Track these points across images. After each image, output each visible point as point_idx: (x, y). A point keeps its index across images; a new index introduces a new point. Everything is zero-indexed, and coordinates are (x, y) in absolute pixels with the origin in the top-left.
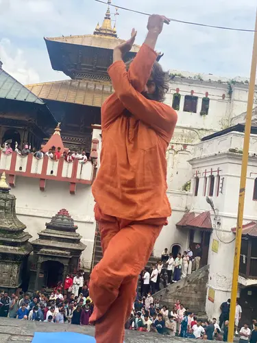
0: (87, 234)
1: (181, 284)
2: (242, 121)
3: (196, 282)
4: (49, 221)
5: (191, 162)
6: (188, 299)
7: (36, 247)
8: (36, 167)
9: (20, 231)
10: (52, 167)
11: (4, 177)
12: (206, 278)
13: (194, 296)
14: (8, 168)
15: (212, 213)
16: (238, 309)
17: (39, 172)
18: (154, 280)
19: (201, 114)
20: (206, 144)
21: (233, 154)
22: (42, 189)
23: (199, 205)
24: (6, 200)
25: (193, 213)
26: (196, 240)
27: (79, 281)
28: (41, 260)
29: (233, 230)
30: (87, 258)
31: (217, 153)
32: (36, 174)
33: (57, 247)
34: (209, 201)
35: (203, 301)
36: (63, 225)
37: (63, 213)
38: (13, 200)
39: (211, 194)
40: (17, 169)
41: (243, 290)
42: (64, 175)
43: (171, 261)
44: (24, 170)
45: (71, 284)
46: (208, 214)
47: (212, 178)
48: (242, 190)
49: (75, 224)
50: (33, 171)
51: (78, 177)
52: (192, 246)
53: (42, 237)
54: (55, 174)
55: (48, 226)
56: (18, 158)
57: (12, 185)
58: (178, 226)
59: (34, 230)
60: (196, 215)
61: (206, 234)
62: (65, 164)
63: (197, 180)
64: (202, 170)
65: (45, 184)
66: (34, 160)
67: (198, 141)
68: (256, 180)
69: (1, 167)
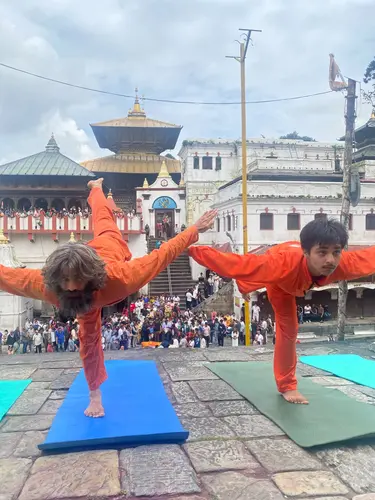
1: (214, 297)
3: (225, 294)
5: (213, 207)
6: (221, 307)
11: (72, 235)
12: (232, 291)
13: (225, 304)
14: (75, 229)
15: (231, 243)
18: (195, 296)
19: (216, 170)
20: (221, 193)
21: (241, 198)
23: (222, 239)
25: (218, 245)
31: (230, 198)
34: (228, 235)
35: (232, 306)
39: (229, 229)
40: (82, 228)
44: (87, 228)
46: (229, 244)
47: (229, 217)
48: (245, 227)
51: (129, 229)
56: (82, 220)
60: (221, 246)
62: (118, 220)
63: (219, 220)
64: (221, 212)
67: (216, 191)
68: (262, 215)
69: (70, 228)
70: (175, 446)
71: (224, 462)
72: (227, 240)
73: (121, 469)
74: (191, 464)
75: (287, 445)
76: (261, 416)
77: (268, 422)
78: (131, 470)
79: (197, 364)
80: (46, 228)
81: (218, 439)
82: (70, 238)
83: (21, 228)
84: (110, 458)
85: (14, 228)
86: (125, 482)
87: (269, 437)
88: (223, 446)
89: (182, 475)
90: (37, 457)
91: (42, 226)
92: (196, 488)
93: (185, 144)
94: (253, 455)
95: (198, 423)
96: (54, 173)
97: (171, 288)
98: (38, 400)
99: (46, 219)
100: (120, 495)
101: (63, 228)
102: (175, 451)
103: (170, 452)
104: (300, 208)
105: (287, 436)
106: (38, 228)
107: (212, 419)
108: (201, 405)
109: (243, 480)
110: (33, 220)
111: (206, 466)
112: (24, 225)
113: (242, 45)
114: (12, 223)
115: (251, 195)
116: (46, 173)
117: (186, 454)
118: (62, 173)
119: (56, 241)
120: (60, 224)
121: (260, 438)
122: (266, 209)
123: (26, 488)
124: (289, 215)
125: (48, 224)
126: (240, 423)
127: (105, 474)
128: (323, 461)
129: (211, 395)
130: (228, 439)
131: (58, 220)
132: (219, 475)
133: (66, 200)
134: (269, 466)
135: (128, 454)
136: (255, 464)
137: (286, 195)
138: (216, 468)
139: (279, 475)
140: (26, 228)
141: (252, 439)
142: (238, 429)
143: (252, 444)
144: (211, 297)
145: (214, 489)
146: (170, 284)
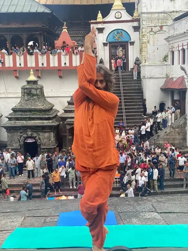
1: (168, 130)
3: (178, 127)
4: (69, 99)
5: (167, 39)
6: (174, 139)
7: (64, 119)
8: (54, 62)
9: (52, 109)
10: (65, 60)
11: (32, 72)
12: (185, 124)
13: (178, 137)
14: (34, 65)
15: (185, 76)
17: (56, 65)
20: (176, 24)
22: (60, 77)
23: (176, 72)
24: (36, 89)
25: (172, 78)
26: (176, 97)
28: (68, 127)
31: (185, 31)
32: (54, 67)
34: (183, 69)
38: (42, 89)
39: (184, 63)
40: (40, 65)
42: (74, 64)
43: (159, 115)
44: (45, 65)
46: (183, 78)
47: (184, 50)
50: (52, 65)
53: (66, 111)
54: (68, 65)
55: (69, 103)
56: (40, 57)
57: (39, 77)
58: (162, 89)
59: (60, 107)
60: (175, 80)
61: (182, 92)
62: (74, 56)
63: (173, 53)
64: (176, 45)
65: (61, 73)
66: (51, 56)
67: (170, 22)
69: (29, 65)
72: (182, 73)
79: (148, 215)
80: (7, 65)
82: (29, 75)
91: (3, 64)
96: (12, 10)
97: (125, 121)
99: (6, 57)
101: (23, 65)
118: (19, 10)
119: (17, 77)
120: (20, 60)
125: (9, 61)
131: (17, 57)
133: (24, 36)
144: (164, 130)
146: (124, 117)
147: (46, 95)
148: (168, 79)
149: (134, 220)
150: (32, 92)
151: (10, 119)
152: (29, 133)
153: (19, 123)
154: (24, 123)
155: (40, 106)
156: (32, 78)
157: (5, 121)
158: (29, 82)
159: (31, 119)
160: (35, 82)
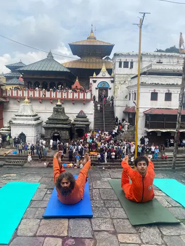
0: (91, 118)
2: (145, 70)
4: (77, 115)
5: (127, 88)
7: (74, 124)
8: (70, 96)
9: (67, 119)
10: (76, 95)
11: (59, 100)
12: (134, 130)
13: (131, 136)
14: (60, 97)
15: (136, 106)
16: (147, 140)
17: (72, 98)
18: (116, 131)
19: (130, 68)
20: (132, 81)
22: (73, 104)
23: (131, 104)
24: (61, 109)
26: (131, 116)
27: (89, 135)
28: (76, 129)
29: (144, 112)
30: (92, 126)
32: (70, 98)
33: (80, 124)
34: (134, 103)
35: (134, 138)
36: (82, 116)
37: (82, 112)
38: (63, 109)
39: (135, 100)
40: (63, 97)
41: (148, 133)
42: (80, 98)
44: (66, 97)
45: (87, 136)
46: (134, 107)
47: (135, 93)
49: (86, 115)
51: (85, 98)
52: (129, 118)
53: (75, 121)
54: (77, 98)
55: (77, 117)
56: (63, 93)
57: (62, 103)
58: (124, 112)
59: (72, 118)
60: (130, 108)
61: (134, 114)
62: (80, 94)
63: (130, 94)
64: (132, 91)
65: (74, 102)
66: (69, 93)
67: (129, 79)
68: (152, 93)
69: (58, 97)
70: (88, 220)
71: (103, 228)
72: (134, 105)
73: (69, 227)
74: (92, 227)
75: (127, 223)
76: (122, 209)
77: (124, 212)
78: (72, 228)
80: (47, 96)
81: (104, 218)
82: (58, 102)
83: (35, 96)
84: (65, 222)
85: (32, 96)
86: (69, 232)
87: (122, 219)
88: (105, 221)
89: (88, 231)
90: (42, 219)
91: (45, 96)
92: (91, 237)
93: (115, 55)
94: (114, 226)
95: (98, 210)
96: (51, 70)
97: (104, 127)
98: (43, 194)
100: (67, 236)
101: (55, 97)
102: (88, 222)
103: (86, 222)
104: (172, 90)
105: (128, 219)
106: (43, 96)
107: (104, 208)
108: (102, 202)
109: (107, 235)
110: (41, 92)
111: (96, 228)
112: (37, 95)
113: (141, 19)
114: (31, 93)
115: (147, 83)
116: (47, 70)
117: (91, 223)
118: (54, 70)
119: (51, 103)
120: (53, 95)
121: (119, 219)
122: (155, 90)
123: (38, 231)
124: (166, 94)
125: (48, 94)
126: (114, 211)
127: (63, 229)
128: (137, 230)
129: (107, 197)
130: (107, 218)
131: (52, 93)
132: (100, 232)
133: (56, 83)
134: (118, 231)
135: (72, 221)
136: (113, 229)
137: (166, 83)
138: (100, 230)
139: (120, 235)
140: (38, 96)
141: (116, 219)
142: (112, 214)
143: (115, 221)
145: (97, 237)
146: (104, 125)
147: (65, 112)
148: (127, 107)
149: (98, 182)
150: (59, 110)
151: (47, 123)
152: (56, 131)
153: (51, 126)
154: (54, 126)
155: (62, 117)
156: (59, 103)
157: (44, 124)
158: (57, 105)
159: (57, 124)
160: (60, 106)
